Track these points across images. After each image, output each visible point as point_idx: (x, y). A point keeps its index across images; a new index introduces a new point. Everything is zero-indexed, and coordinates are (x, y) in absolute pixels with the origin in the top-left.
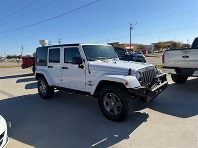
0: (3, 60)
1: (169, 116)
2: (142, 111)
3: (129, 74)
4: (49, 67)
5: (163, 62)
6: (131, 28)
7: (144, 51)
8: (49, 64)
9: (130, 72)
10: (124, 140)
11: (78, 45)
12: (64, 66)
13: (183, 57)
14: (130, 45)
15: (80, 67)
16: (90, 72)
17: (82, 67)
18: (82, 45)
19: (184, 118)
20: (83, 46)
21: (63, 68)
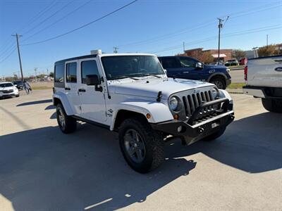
0: (46, 79)
1: (229, 167)
2: (188, 158)
3: (159, 100)
4: (66, 89)
5: (246, 79)
6: (220, 26)
7: (240, 61)
8: (67, 85)
9: (159, 97)
10: (137, 203)
11: (95, 56)
12: (81, 88)
13: (276, 69)
14: (219, 52)
15: (97, 89)
16: (109, 97)
17: (100, 89)
18: (101, 55)
19: (252, 172)
20: (102, 58)
21: (80, 90)
